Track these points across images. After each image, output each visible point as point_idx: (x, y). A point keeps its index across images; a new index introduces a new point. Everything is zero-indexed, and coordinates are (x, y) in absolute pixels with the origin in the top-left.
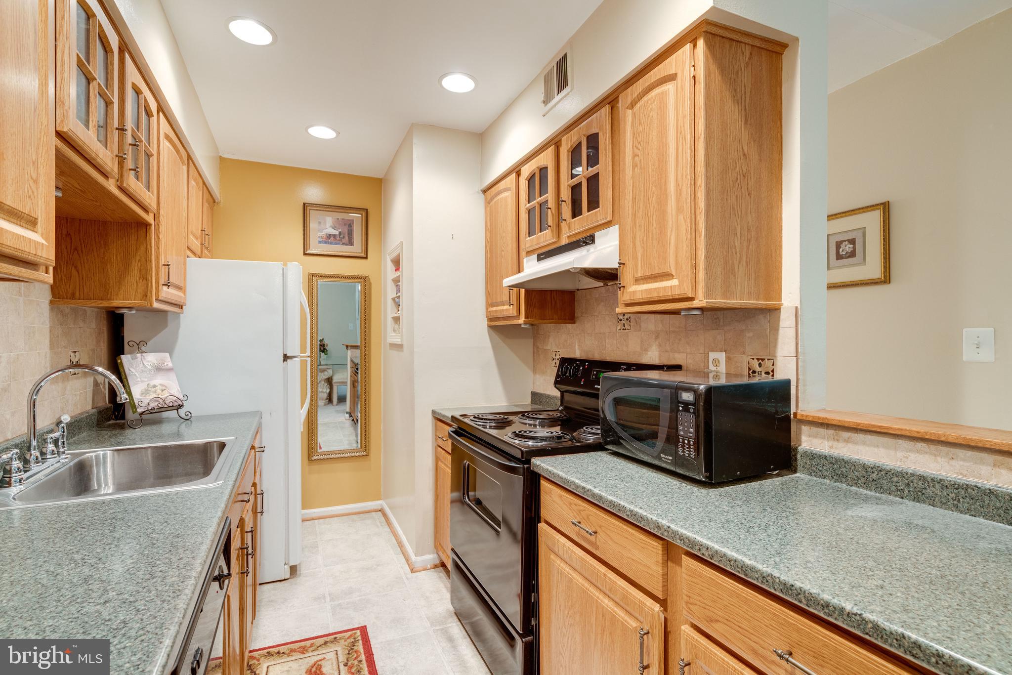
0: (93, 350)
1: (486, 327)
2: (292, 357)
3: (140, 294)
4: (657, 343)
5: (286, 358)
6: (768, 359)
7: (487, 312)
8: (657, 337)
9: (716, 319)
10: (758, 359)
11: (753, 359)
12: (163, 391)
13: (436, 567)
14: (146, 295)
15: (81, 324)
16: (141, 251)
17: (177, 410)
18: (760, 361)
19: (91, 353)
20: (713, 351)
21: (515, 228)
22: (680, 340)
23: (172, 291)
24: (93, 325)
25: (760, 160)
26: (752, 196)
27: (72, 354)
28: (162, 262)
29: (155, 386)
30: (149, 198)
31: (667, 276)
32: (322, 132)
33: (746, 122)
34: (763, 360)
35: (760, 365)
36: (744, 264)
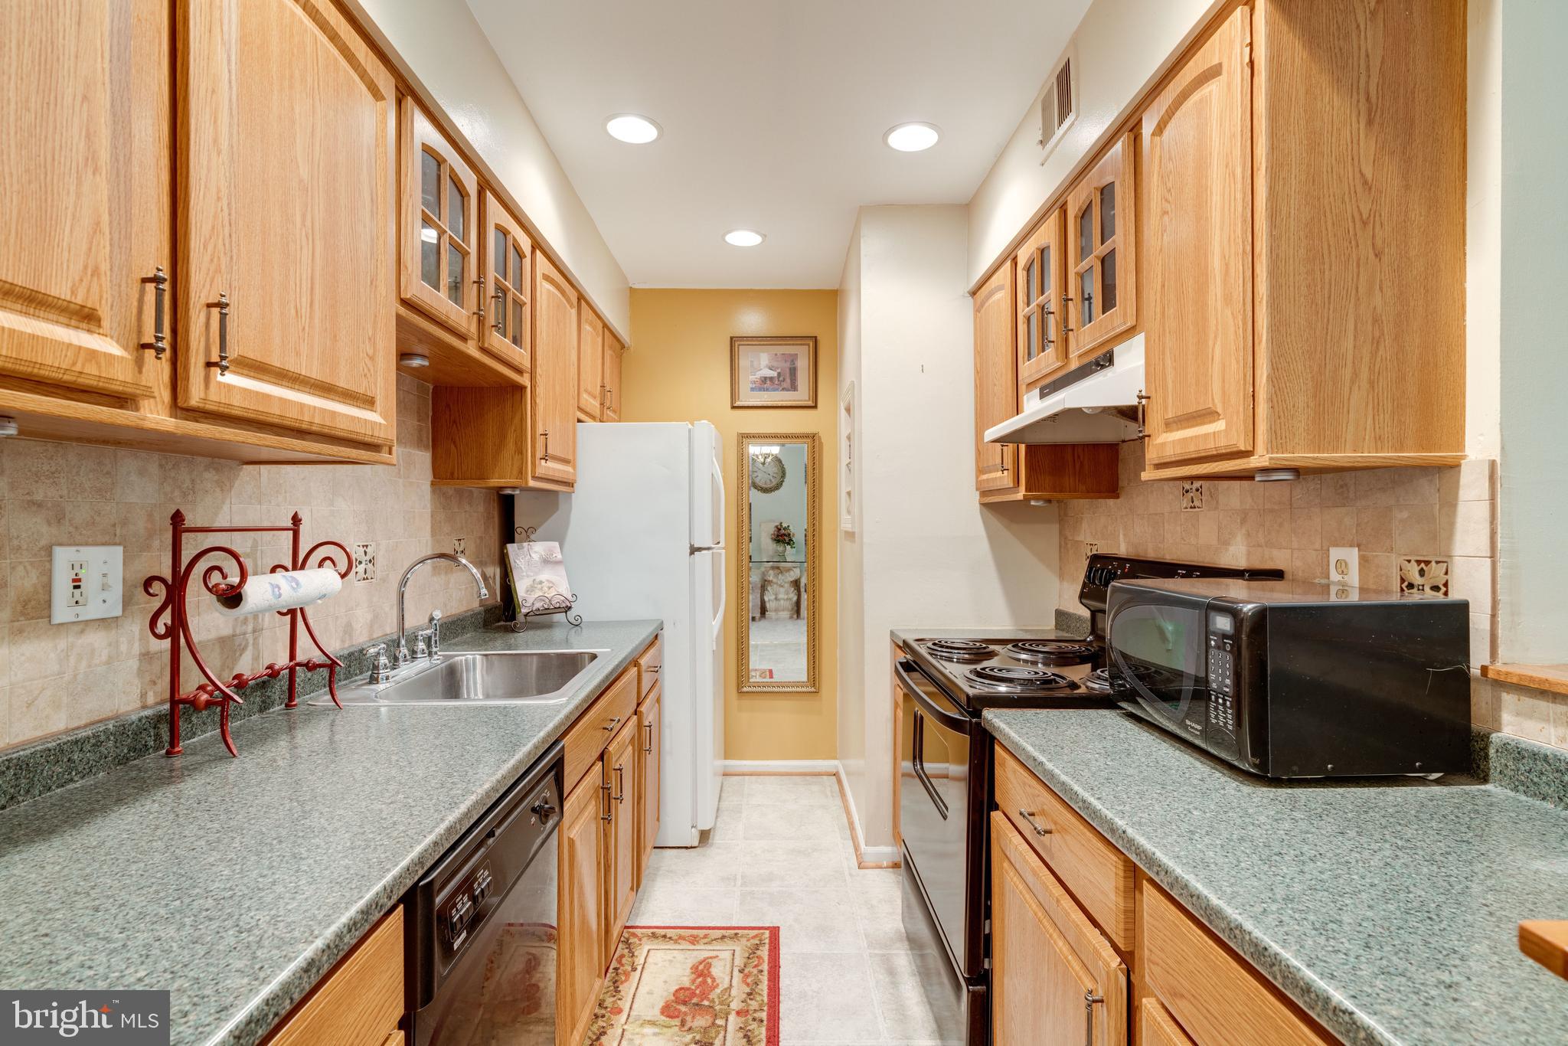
0: (481, 538)
1: (978, 505)
2: (699, 549)
3: (515, 472)
4: (1244, 531)
5: (694, 550)
6: (1438, 562)
7: (978, 482)
8: (1244, 521)
9: (1342, 487)
10: (1419, 562)
11: (1409, 561)
12: (549, 588)
13: (896, 866)
14: (521, 473)
15: (467, 508)
16: (517, 420)
17: (566, 612)
18: (1423, 565)
19: (478, 541)
20: (1337, 545)
21: (1010, 349)
22: (1281, 525)
23: (550, 464)
24: (481, 509)
25: (1407, 187)
26: (1385, 259)
27: (457, 543)
28: (540, 430)
29: (541, 582)
30: (520, 355)
31: (1208, 415)
32: (744, 238)
33: (1370, 122)
34: (1427, 563)
35: (1422, 573)
36: (1365, 384)
